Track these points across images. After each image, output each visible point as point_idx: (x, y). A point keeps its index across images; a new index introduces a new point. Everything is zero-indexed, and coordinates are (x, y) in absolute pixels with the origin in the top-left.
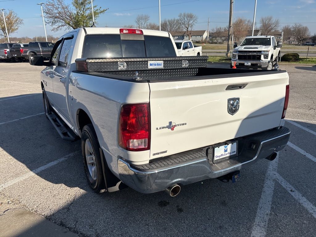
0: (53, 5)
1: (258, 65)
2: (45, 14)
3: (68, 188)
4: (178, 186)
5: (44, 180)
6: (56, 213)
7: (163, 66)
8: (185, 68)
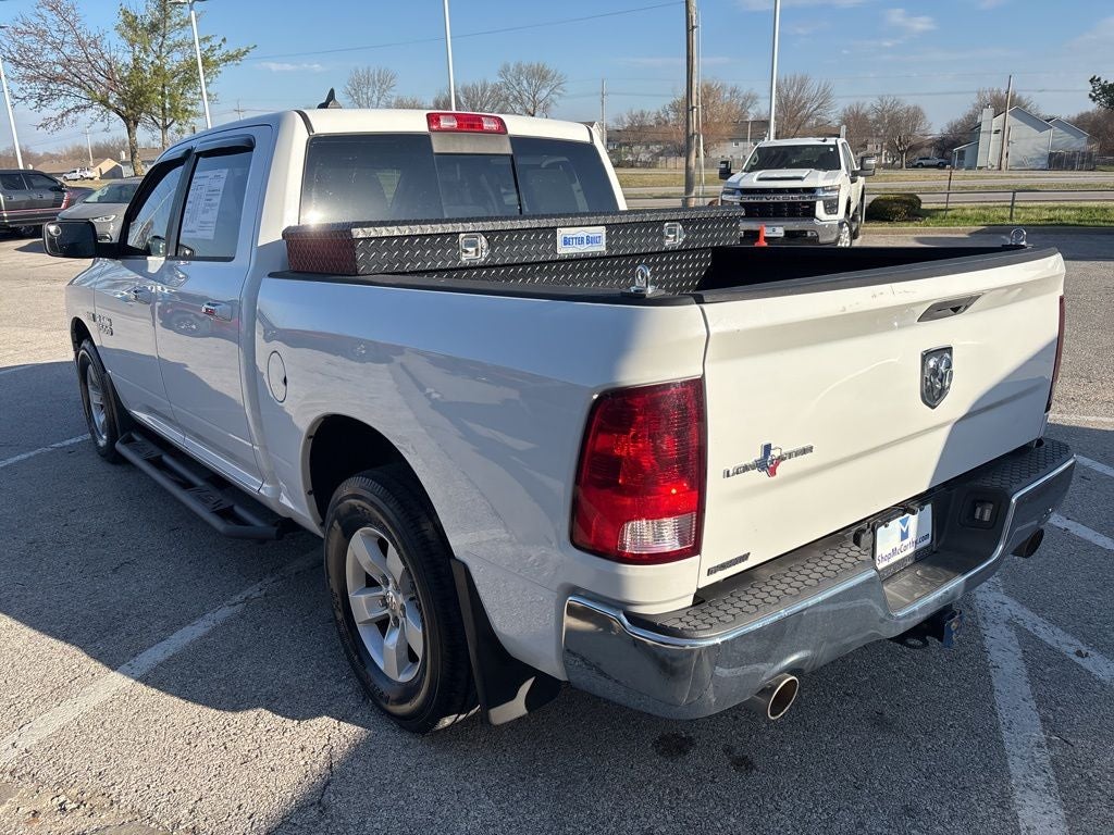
0: (42, 34)
1: (809, 234)
2: (11, 67)
3: (290, 723)
4: (793, 678)
5: (183, 702)
6: (279, 826)
7: (604, 244)
8: (674, 252)
